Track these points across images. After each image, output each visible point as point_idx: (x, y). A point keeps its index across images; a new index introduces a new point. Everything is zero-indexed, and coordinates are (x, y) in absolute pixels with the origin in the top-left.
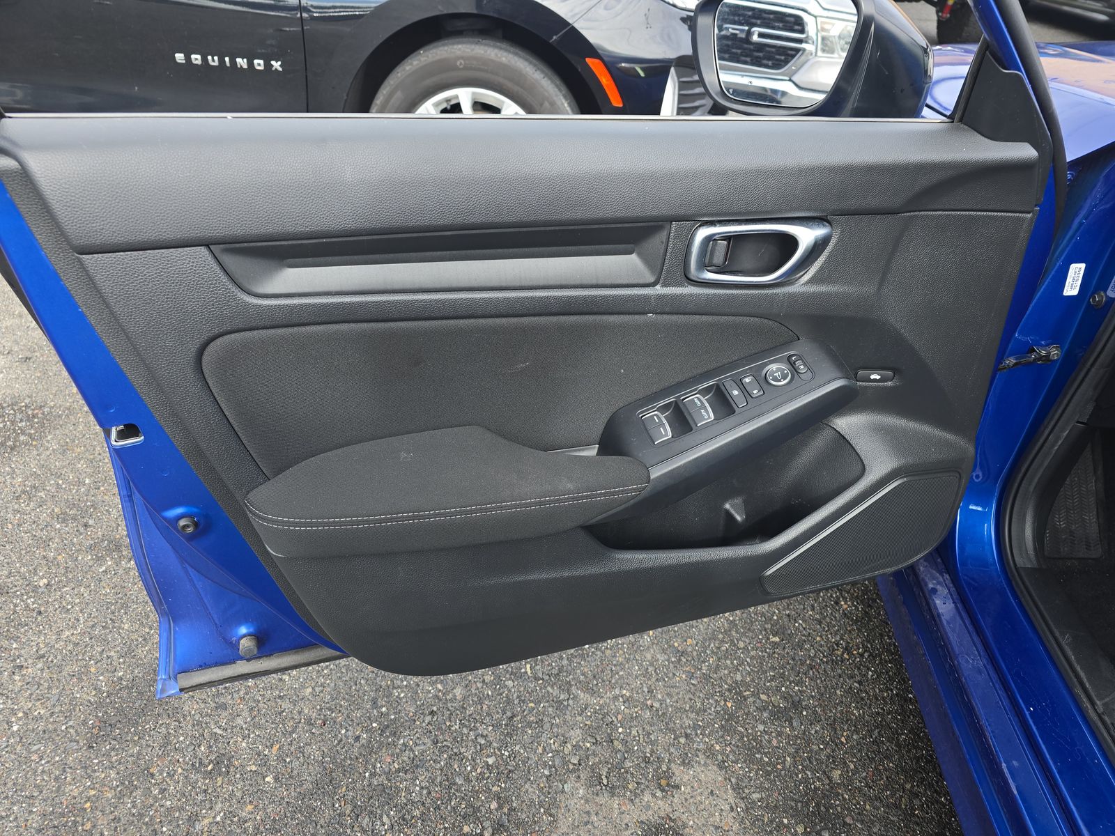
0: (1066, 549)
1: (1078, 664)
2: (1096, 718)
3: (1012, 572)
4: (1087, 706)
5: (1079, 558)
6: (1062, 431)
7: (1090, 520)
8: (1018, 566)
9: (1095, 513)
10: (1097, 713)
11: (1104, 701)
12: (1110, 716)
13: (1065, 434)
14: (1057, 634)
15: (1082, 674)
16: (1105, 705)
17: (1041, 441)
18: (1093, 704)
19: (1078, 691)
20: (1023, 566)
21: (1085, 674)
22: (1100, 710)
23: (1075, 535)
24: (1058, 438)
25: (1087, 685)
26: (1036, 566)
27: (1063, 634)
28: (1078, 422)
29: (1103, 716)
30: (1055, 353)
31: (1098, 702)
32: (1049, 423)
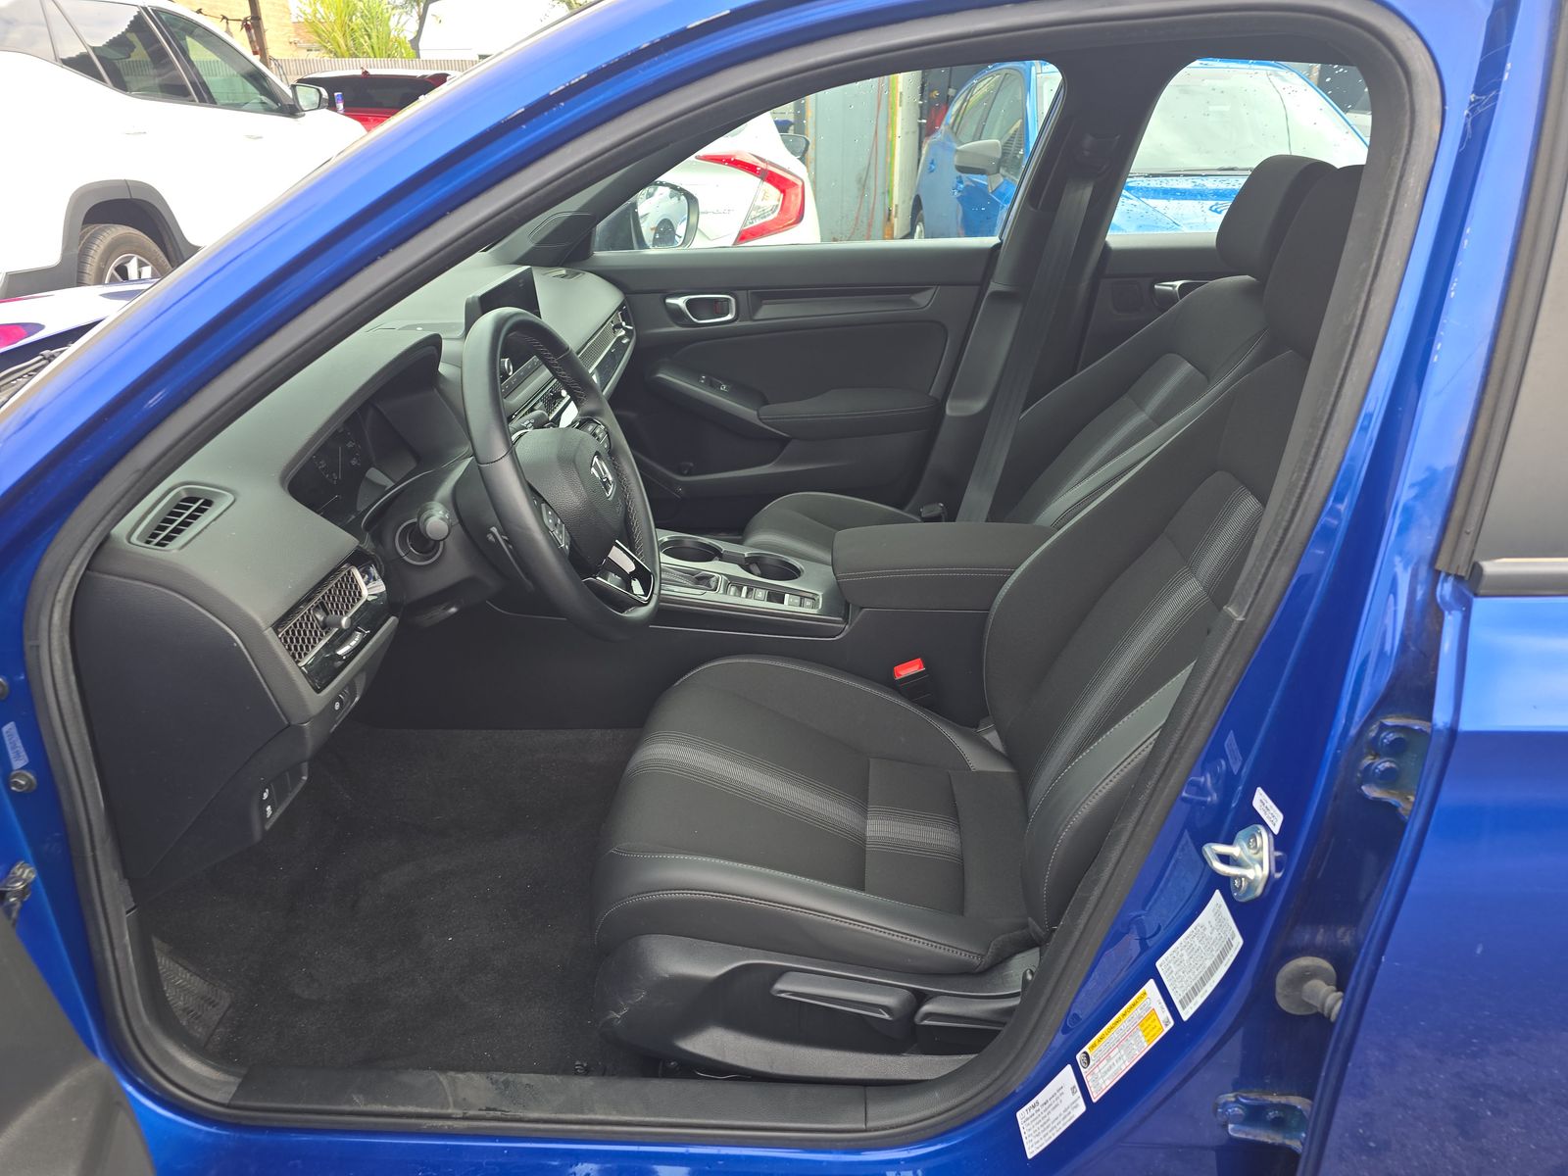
0: (200, 1030)
1: (394, 1105)
2: (466, 1124)
3: (229, 1116)
4: (449, 1126)
5: (219, 1023)
6: (122, 936)
7: (185, 980)
8: (227, 1102)
9: (181, 969)
10: (460, 1118)
11: (452, 1104)
12: (471, 1107)
13: (127, 937)
14: (347, 1108)
15: (411, 1109)
16: (456, 1105)
17: (111, 968)
18: (448, 1117)
19: (427, 1123)
20: (230, 1097)
21: (412, 1105)
22: (459, 1113)
23: (191, 1008)
24: (125, 947)
25: (426, 1110)
26: (239, 1080)
27: (350, 1102)
28: (128, 912)
29: (467, 1115)
30: (25, 873)
31: (450, 1111)
32: (101, 944)
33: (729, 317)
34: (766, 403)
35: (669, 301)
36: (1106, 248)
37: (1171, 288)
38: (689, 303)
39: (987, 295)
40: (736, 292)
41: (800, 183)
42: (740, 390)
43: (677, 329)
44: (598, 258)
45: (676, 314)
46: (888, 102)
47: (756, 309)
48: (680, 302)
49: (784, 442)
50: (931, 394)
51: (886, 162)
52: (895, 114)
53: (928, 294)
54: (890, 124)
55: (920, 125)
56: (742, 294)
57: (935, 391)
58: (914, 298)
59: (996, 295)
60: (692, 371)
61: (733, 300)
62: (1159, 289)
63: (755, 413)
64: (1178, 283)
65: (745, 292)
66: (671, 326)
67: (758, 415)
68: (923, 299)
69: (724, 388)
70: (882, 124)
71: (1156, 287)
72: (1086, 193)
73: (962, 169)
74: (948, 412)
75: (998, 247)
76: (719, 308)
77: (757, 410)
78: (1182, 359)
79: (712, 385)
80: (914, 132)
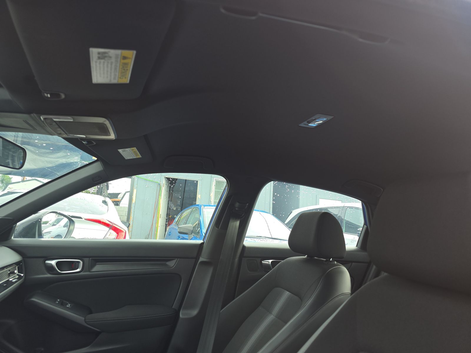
33: (78, 270)
34: (91, 312)
35: (48, 262)
36: (244, 247)
37: (268, 263)
38: (57, 264)
39: (198, 263)
40: (84, 258)
41: (124, 231)
42: (78, 307)
43: (49, 275)
44: (13, 240)
45: (50, 269)
46: (157, 216)
47: (93, 266)
48: (53, 262)
49: (97, 334)
50: (173, 307)
51: (155, 233)
52: (159, 220)
53: (174, 261)
54: (157, 222)
55: (166, 224)
56: (87, 260)
57: (175, 306)
58: (168, 263)
59: (202, 263)
60: (52, 297)
61: (81, 262)
62: (264, 263)
63: (83, 319)
64: (270, 261)
65: (88, 258)
66: (46, 274)
67: (85, 320)
68: (172, 264)
69: (69, 306)
70: (154, 222)
71: (263, 262)
72: (238, 223)
73: (180, 233)
74: (181, 316)
75: (203, 244)
76: (74, 265)
77: (85, 317)
78: (284, 290)
79: (62, 304)
80: (164, 226)
